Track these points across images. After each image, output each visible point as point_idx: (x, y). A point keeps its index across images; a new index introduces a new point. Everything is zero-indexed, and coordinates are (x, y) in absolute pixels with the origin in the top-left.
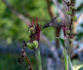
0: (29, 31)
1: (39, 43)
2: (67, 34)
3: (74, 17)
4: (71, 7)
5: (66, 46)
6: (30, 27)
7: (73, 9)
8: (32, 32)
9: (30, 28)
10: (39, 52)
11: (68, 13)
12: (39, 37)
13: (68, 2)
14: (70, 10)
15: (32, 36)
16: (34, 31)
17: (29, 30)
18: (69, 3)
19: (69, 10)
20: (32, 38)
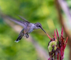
6: (51, 40)
8: (53, 47)
9: (51, 42)
12: (62, 56)
15: (53, 53)
16: (57, 46)
17: (49, 45)
20: (53, 56)
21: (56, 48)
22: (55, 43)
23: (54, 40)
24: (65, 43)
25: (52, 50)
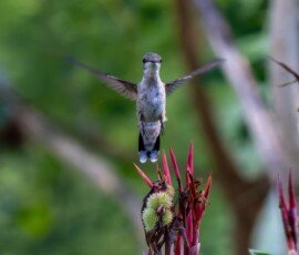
0: (148, 212)
6: (152, 192)
8: (160, 214)
9: (153, 197)
12: (193, 244)
16: (172, 209)
17: (145, 206)
20: (159, 247)
21: (169, 217)
22: (166, 198)
23: (164, 188)
24: (201, 199)
25: (158, 224)
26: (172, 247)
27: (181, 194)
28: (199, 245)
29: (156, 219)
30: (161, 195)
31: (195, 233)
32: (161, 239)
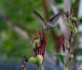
0: (34, 44)
1: (43, 58)
2: (67, 49)
3: (74, 30)
4: (70, 18)
5: (66, 62)
6: (35, 39)
7: (73, 20)
8: (37, 45)
9: (35, 41)
10: (43, 68)
11: (67, 24)
12: (44, 51)
13: (67, 12)
14: (70, 21)
15: (37, 49)
16: (39, 43)
18: (68, 14)
19: (68, 21)
20: (37, 52)
21: (39, 45)
23: (38, 39)
24: (46, 41)
25: (36, 47)
26: (39, 52)
27: (41, 40)
28: (45, 52)
29: (36, 46)
30: (37, 40)
31: (44, 49)
32: (37, 50)
